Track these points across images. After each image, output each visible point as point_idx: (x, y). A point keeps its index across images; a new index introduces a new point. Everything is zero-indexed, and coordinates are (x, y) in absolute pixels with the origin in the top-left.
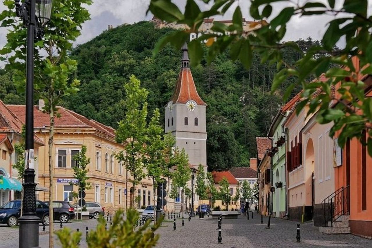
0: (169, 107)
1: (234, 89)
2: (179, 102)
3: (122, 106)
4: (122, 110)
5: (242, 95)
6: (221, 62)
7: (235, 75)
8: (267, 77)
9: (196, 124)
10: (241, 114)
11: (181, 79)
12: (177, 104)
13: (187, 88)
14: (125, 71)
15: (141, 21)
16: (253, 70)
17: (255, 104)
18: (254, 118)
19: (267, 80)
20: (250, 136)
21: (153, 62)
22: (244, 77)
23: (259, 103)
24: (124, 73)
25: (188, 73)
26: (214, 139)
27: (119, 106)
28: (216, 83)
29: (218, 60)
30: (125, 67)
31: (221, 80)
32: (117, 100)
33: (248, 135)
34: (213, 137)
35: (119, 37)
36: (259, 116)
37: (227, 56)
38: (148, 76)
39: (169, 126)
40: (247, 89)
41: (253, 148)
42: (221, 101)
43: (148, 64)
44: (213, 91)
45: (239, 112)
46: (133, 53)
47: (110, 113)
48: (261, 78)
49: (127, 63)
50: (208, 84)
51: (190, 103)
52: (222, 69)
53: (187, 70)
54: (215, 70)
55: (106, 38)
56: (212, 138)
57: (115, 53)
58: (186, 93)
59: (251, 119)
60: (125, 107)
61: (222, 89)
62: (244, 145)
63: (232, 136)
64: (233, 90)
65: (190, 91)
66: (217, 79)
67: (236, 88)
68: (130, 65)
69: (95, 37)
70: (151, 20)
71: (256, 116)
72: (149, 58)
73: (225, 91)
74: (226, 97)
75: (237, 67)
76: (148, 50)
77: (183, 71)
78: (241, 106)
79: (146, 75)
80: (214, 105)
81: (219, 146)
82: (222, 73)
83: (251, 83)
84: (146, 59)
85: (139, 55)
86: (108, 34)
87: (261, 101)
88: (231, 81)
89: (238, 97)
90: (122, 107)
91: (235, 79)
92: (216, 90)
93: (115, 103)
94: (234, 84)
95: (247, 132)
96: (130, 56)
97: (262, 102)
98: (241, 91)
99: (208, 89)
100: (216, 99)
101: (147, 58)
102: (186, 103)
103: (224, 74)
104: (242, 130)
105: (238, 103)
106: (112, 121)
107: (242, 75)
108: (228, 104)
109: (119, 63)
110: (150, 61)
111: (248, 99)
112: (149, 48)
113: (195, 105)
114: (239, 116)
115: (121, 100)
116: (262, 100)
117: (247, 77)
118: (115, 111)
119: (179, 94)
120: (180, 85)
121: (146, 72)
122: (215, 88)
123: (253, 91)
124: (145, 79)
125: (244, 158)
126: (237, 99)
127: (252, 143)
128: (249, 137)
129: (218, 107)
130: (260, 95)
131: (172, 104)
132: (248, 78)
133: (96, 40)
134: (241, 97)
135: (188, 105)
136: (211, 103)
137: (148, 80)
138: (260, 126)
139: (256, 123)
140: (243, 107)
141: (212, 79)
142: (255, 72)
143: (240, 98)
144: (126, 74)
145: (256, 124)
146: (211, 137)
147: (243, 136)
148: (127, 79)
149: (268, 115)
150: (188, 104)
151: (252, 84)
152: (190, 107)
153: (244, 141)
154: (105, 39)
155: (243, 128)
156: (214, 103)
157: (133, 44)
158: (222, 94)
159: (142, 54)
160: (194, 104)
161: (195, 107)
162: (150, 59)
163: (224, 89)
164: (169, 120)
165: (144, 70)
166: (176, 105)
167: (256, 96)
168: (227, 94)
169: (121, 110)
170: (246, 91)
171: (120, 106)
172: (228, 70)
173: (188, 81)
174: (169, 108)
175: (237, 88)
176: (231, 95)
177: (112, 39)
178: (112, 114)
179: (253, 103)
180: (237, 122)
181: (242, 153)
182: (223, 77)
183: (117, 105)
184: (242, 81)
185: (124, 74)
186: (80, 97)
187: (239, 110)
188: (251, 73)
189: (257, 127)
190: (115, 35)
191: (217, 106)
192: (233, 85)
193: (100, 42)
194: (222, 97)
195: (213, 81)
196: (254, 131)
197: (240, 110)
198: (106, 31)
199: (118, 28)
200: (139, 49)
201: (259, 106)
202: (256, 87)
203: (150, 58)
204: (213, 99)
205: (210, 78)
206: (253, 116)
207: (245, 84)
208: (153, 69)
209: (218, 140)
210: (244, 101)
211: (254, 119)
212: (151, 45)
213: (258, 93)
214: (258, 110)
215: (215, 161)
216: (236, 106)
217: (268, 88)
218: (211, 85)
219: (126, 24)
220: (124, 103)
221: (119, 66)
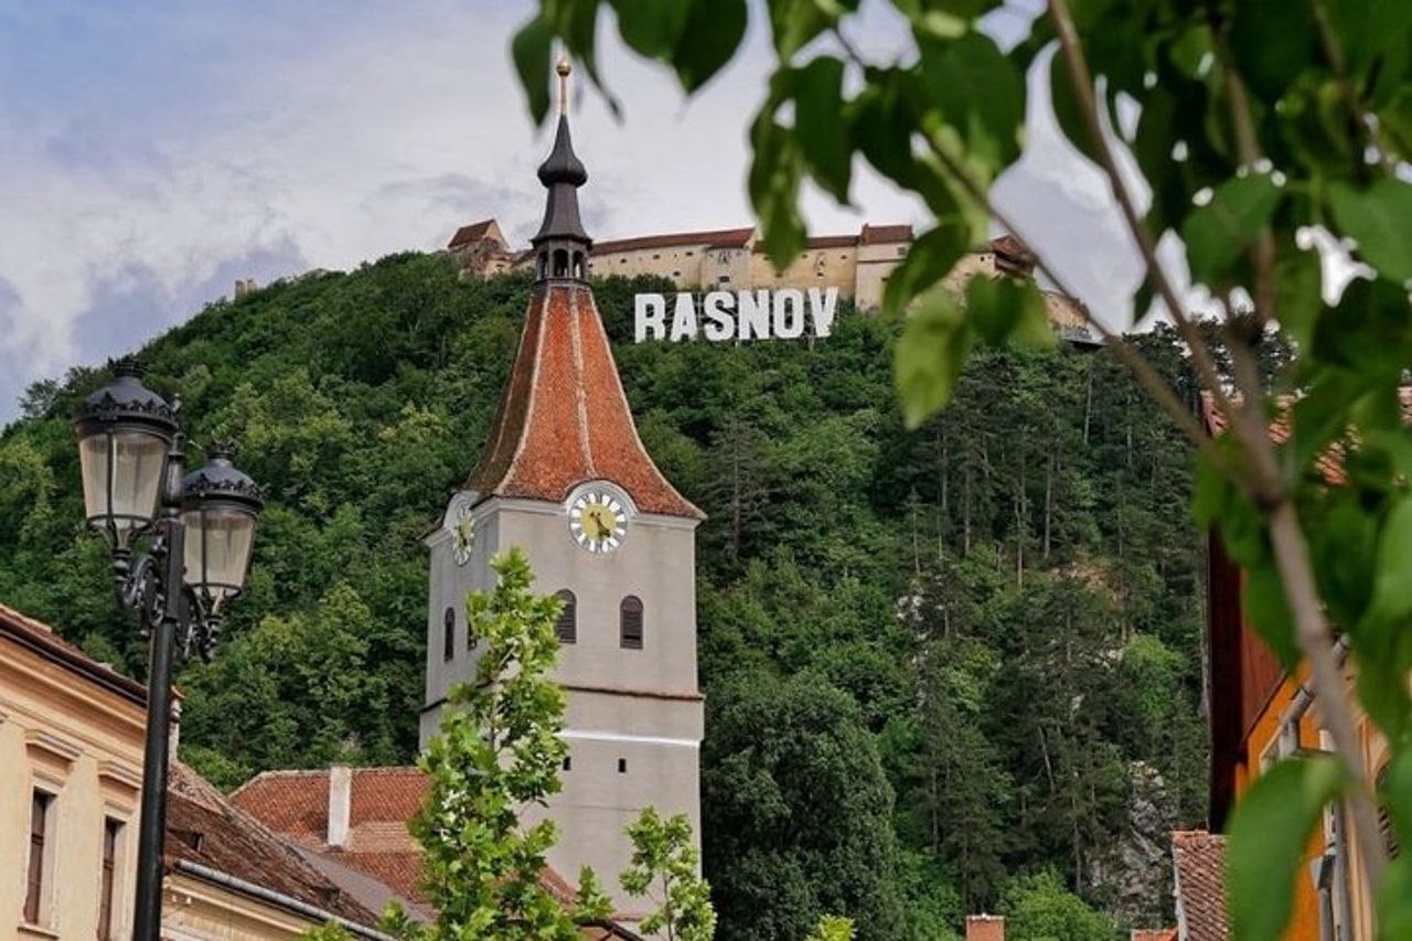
0: (456, 534)
1: (865, 559)
2: (515, 494)
3: (271, 648)
4: (271, 668)
5: (906, 588)
6: (795, 429)
7: (868, 491)
8: (1036, 495)
9: (632, 635)
10: (904, 682)
11: (533, 352)
12: (503, 504)
13: (574, 406)
14: (296, 474)
15: (395, 255)
16: (965, 459)
17: (976, 631)
18: (978, 702)
19: (1038, 511)
20: (960, 796)
21: (441, 430)
22: (914, 496)
23: (1001, 628)
24: (290, 485)
25: (576, 315)
26: (756, 763)
27: (255, 649)
28: (769, 526)
29: (778, 418)
30: (298, 455)
31: (796, 512)
32: (246, 620)
33: (950, 794)
34: (747, 751)
35: (282, 324)
36: (1006, 693)
37: (826, 399)
38: (412, 499)
39: (449, 653)
40: (931, 556)
41: (976, 867)
42: (797, 621)
43: (413, 440)
44: (756, 570)
45: (894, 673)
46: (342, 389)
47: (204, 686)
48: (1003, 499)
49: (304, 432)
50: (726, 534)
51: (592, 497)
52: (802, 459)
53: (573, 299)
54: (765, 463)
55: (216, 337)
56: (741, 760)
57: (249, 385)
58: (565, 435)
59: (961, 707)
60: (285, 655)
61: (802, 560)
62: (926, 849)
63: (866, 753)
64: (858, 566)
65: (591, 421)
66: (776, 509)
67: (874, 553)
68: (320, 446)
69: (165, 332)
70: (445, 247)
71: (987, 694)
72: (419, 410)
73: (816, 570)
74: (824, 598)
75: (875, 447)
76: (419, 374)
77: (547, 302)
78: (904, 646)
79: (403, 491)
80: (759, 640)
81: (788, 811)
82: (798, 475)
83: (954, 528)
84: (405, 411)
85: (372, 397)
86: (228, 317)
87: (1008, 615)
88: (849, 520)
89: (883, 599)
90: (267, 656)
91: (868, 511)
92: (772, 566)
93: (233, 634)
94: (863, 536)
95: (941, 777)
96: (325, 402)
97: (1015, 620)
98: (900, 568)
99: (729, 561)
100: (772, 609)
101: (409, 408)
102: (560, 501)
103: (809, 483)
104: (913, 770)
105: (887, 628)
106: (214, 730)
107: (905, 486)
108: (837, 635)
109: (266, 435)
110: (428, 424)
111: (940, 607)
112: (420, 362)
113: (620, 512)
114: (895, 695)
115: (263, 617)
116: (1018, 613)
117: (930, 498)
118: (231, 675)
119: (517, 442)
120: (528, 387)
121: (405, 480)
122: (766, 553)
123: (967, 565)
124: (397, 511)
125: (930, 917)
126: (881, 607)
127: (970, 837)
128: (954, 803)
129: (780, 652)
130: (1002, 587)
131: (473, 508)
132: (939, 503)
133: (168, 346)
134: (903, 600)
135: (576, 513)
136: (743, 630)
137: (414, 519)
138: (1011, 744)
139: (990, 732)
140: (916, 647)
141: (746, 506)
142: (972, 468)
143: (895, 600)
144: (302, 492)
145: (986, 735)
146: (738, 746)
147: (922, 798)
148: (302, 518)
149: (1053, 687)
150: (576, 506)
151: (962, 531)
152: (593, 524)
153: (925, 830)
154: (210, 338)
155: (917, 757)
156: (762, 631)
157: (340, 345)
158: (803, 584)
159: (384, 394)
160: (615, 507)
161: (620, 525)
162: (425, 415)
163: (812, 558)
164: (450, 613)
165: (392, 468)
166: (495, 515)
167: (984, 591)
168: (829, 583)
169: (263, 669)
170: (926, 565)
171: (260, 647)
172: (830, 460)
173: (580, 363)
174: (451, 540)
175: (884, 554)
176: (850, 585)
177: (246, 336)
178: (213, 693)
179: (968, 628)
180: (886, 729)
181: (915, 891)
182: (804, 499)
183: (241, 647)
184: (908, 517)
185: (289, 492)
186: (49, 607)
187: (892, 666)
188: (953, 473)
189: (993, 752)
190: (258, 320)
191: (776, 643)
192: (858, 539)
193: (184, 351)
194: (802, 600)
195: (754, 518)
196: (980, 773)
197: (898, 665)
198: (222, 303)
199: (279, 287)
200: (376, 370)
201: (1002, 643)
202: (981, 547)
203: (425, 409)
204: (755, 609)
205: (736, 504)
206: (971, 692)
207: (920, 531)
208: (441, 462)
209: (779, 771)
210: (919, 618)
211: (977, 708)
212: (435, 349)
213: (994, 579)
214: (999, 665)
215: (764, 904)
216: (879, 644)
217: (1041, 549)
218: (744, 537)
219: (321, 270)
220: (279, 636)
221: (268, 450)
